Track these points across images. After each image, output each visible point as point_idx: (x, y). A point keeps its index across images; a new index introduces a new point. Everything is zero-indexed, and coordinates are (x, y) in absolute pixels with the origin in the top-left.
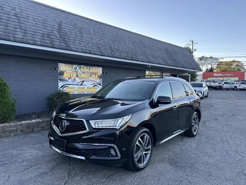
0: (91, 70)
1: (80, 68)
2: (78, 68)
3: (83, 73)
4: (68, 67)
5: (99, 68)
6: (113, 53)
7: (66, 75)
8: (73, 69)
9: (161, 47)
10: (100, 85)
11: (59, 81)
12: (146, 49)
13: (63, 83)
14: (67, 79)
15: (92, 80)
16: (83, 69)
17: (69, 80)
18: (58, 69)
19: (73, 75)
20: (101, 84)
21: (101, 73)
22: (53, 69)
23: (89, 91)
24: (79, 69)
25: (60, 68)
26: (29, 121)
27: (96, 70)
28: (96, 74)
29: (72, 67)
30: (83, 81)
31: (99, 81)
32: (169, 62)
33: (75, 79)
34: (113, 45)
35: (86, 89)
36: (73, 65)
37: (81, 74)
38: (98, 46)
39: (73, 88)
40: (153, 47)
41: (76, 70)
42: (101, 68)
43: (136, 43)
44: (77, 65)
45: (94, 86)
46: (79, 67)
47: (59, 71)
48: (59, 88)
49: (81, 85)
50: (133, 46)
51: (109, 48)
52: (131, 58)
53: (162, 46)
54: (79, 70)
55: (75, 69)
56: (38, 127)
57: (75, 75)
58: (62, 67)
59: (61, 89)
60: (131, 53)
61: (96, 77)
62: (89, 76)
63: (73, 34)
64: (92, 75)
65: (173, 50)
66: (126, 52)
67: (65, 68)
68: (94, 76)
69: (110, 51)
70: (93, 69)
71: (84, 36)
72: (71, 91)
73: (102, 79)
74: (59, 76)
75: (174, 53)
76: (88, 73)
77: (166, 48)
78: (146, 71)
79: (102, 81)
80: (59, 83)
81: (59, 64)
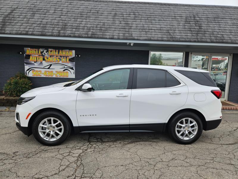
0: (60, 53)
2: (45, 52)
4: (34, 51)
5: (71, 51)
6: (62, 31)
7: (32, 59)
8: (40, 52)
10: (72, 69)
11: (25, 64)
13: (29, 66)
14: (33, 62)
15: (62, 63)
16: (51, 53)
17: (35, 63)
19: (39, 59)
20: (74, 68)
21: (74, 56)
22: (21, 53)
23: (58, 75)
24: (46, 52)
25: (26, 53)
27: (67, 53)
28: (66, 57)
29: (38, 51)
30: (51, 65)
31: (70, 64)
33: (41, 63)
34: (72, 22)
35: (54, 72)
36: (39, 49)
37: (48, 57)
38: (45, 26)
39: (40, 71)
41: (43, 54)
42: (74, 51)
44: (44, 49)
45: (64, 70)
46: (46, 50)
47: (25, 55)
48: (25, 71)
49: (49, 68)
51: (61, 26)
52: (90, 36)
54: (46, 54)
55: (42, 53)
57: (42, 59)
58: (28, 51)
60: (99, 28)
61: (66, 61)
62: (57, 59)
63: (22, 17)
64: (62, 58)
65: (214, 15)
66: (89, 28)
67: (31, 52)
68: (64, 60)
69: (59, 29)
70: (63, 52)
71: (35, 17)
72: (38, 74)
73: (74, 63)
74: (25, 59)
75: (213, 19)
76: (56, 56)
77: (194, 14)
78: (150, 51)
79: (75, 65)
80: (25, 66)
81: (25, 49)
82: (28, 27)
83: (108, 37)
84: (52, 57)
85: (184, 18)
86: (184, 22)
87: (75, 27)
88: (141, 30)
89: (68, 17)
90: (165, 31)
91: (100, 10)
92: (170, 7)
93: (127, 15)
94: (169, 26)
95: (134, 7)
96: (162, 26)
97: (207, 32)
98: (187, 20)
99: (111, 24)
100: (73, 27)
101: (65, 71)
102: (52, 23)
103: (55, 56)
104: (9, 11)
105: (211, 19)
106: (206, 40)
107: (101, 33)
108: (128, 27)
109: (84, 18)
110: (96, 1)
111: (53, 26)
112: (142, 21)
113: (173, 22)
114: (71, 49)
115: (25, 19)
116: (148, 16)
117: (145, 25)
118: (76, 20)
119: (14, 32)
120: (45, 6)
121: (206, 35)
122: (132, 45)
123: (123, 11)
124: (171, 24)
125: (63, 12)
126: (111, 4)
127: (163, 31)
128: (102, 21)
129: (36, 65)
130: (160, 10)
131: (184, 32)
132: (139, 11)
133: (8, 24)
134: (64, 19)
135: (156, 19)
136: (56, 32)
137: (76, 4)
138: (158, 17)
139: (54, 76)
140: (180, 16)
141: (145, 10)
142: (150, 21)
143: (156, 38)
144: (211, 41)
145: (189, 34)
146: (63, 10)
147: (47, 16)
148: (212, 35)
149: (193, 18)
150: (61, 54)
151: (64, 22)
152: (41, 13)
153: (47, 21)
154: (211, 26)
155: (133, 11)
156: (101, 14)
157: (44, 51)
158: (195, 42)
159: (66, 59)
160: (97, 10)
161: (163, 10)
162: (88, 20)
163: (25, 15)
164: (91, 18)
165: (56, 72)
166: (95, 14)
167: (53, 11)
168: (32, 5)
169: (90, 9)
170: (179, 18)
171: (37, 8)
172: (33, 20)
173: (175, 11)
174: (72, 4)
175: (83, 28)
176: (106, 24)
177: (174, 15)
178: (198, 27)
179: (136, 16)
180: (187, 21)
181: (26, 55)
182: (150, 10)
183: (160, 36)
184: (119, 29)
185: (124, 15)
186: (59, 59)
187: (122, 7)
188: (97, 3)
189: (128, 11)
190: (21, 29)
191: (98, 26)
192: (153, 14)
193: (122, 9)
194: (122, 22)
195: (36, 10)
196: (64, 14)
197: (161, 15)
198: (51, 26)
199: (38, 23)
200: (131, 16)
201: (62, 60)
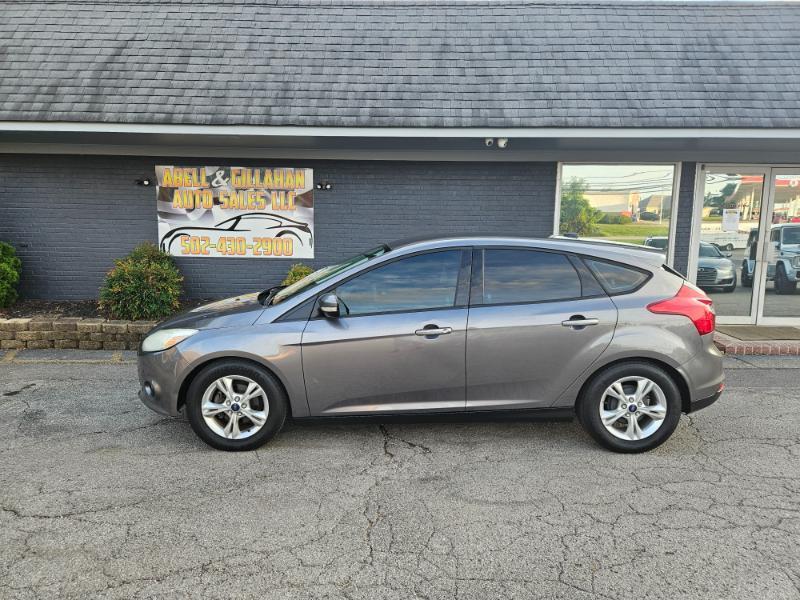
0: (266, 179)
1: (227, 175)
2: (219, 177)
3: (237, 190)
4: (186, 175)
5: (302, 171)
6: (275, 110)
7: (180, 200)
8: (203, 179)
10: (304, 228)
11: (159, 218)
13: (170, 224)
14: (184, 211)
15: (273, 212)
16: (239, 179)
17: (190, 215)
18: (156, 183)
19: (201, 200)
20: (311, 227)
21: (309, 187)
23: (261, 249)
24: (224, 178)
25: (161, 179)
27: (289, 177)
28: (287, 192)
29: (199, 175)
30: (238, 219)
31: (299, 215)
33: (209, 212)
35: (250, 242)
36: (202, 169)
37: (229, 194)
38: (223, 93)
39: (206, 239)
41: (214, 184)
42: (309, 173)
44: (217, 168)
45: (279, 235)
46: (223, 172)
47: (157, 188)
48: (161, 237)
49: (232, 229)
54: (223, 182)
55: (209, 179)
57: (211, 201)
58: (167, 175)
59: (167, 241)
60: (391, 95)
61: (287, 204)
62: (258, 199)
63: (148, 67)
64: (273, 196)
65: (781, 33)
66: (360, 96)
67: (176, 177)
68: (279, 200)
69: (269, 102)
70: (276, 176)
71: (190, 68)
72: (198, 249)
73: (312, 209)
74: (159, 203)
75: (780, 48)
76: (256, 190)
77: (714, 34)
78: (559, 165)
79: (312, 216)
80: (159, 224)
81: (159, 169)
82: (172, 100)
83: (423, 121)
84: (241, 192)
85: (679, 48)
86: (680, 63)
87: (317, 94)
88: (532, 95)
89: (292, 62)
90: (612, 95)
91: (395, 34)
92: (628, 12)
93: (484, 49)
94: (626, 78)
95: (507, 19)
96: (603, 78)
97: (761, 95)
98: (690, 55)
99: (430, 79)
100: (310, 94)
101: (282, 237)
102: (245, 85)
103: (252, 190)
104: (111, 51)
105: (772, 48)
106: (756, 119)
107: (401, 110)
108: (487, 88)
109: (341, 63)
110: (380, 7)
111: (249, 94)
112: (535, 63)
113: (640, 62)
114: (299, 164)
115: (161, 75)
116: (555, 48)
117: (546, 79)
118: (318, 70)
119: (130, 116)
120: (218, 31)
121: (755, 104)
122: (502, 144)
123: (467, 33)
124: (635, 71)
125: (275, 47)
126: (427, 11)
127: (605, 95)
128: (400, 71)
129: (193, 219)
130: (595, 25)
131: (681, 95)
132: (520, 33)
133: (107, 90)
134: (280, 70)
135: (580, 55)
136: (256, 111)
137: (315, 18)
138: (588, 48)
139: (250, 254)
140: (665, 41)
141: (542, 26)
142: (561, 63)
143: (583, 121)
144: (773, 123)
145: (696, 103)
146: (278, 40)
147: (226, 61)
148: (776, 104)
149: (708, 48)
150: (271, 180)
151: (280, 78)
152: (207, 53)
153: (227, 77)
154: (772, 70)
155: (502, 33)
156: (398, 48)
157: (217, 173)
158: (719, 127)
159: (286, 197)
160: (384, 34)
161: (603, 26)
162: (356, 70)
163: (159, 60)
164: (367, 63)
165: (255, 240)
166: (375, 48)
167: (245, 46)
168: (178, 30)
169: (361, 34)
170: (659, 48)
171: (194, 38)
172: (185, 76)
173: (645, 26)
174: (304, 18)
175: (341, 95)
176: (415, 80)
177: (642, 41)
178: (727, 78)
179: (515, 48)
180: (687, 59)
181: (161, 188)
182: (560, 26)
183: (598, 112)
184: (458, 96)
185: (475, 49)
186: (262, 197)
187: (466, 19)
188: (384, 13)
189: (485, 33)
190: (152, 108)
191: (390, 87)
192: (570, 41)
193: (464, 27)
194: (468, 71)
195: (191, 45)
196: (278, 55)
197: (597, 41)
198: (241, 93)
199: (203, 85)
200: (497, 48)
201: (273, 199)
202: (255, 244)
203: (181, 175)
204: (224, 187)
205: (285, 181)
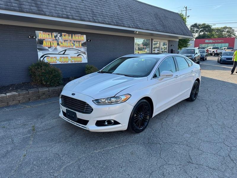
0: (73, 37)
1: (61, 36)
2: (58, 36)
3: (65, 41)
4: (47, 35)
5: (83, 36)
6: (94, 18)
7: (46, 44)
8: (53, 37)
9: (150, 11)
10: (84, 53)
11: (38, 50)
12: (135, 14)
13: (42, 53)
14: (47, 48)
15: (76, 48)
16: (65, 37)
17: (49, 49)
18: (36, 38)
19: (53, 44)
20: (86, 53)
21: (85, 41)
22: (30, 37)
23: (73, 60)
24: (60, 36)
25: (38, 36)
26: (3, 95)
27: (80, 37)
28: (79, 42)
29: (52, 35)
30: (65, 50)
31: (83, 49)
32: (159, 28)
33: (56, 49)
34: (95, 9)
35: (69, 58)
36: (53, 33)
37: (62, 42)
38: (77, 10)
39: (55, 58)
40: (141, 12)
41: (57, 38)
42: (85, 36)
43: (122, 7)
44: (58, 33)
46: (60, 35)
47: (37, 39)
48: (39, 58)
49: (64, 54)
50: (119, 10)
51: (90, 13)
52: (116, 23)
53: (152, 10)
54: (60, 38)
55: (56, 37)
56: (13, 101)
57: (56, 44)
58: (41, 35)
59: (42, 59)
60: (117, 17)
61: (79, 46)
62: (71, 44)
64: (75, 43)
66: (110, 16)
67: (44, 36)
69: (91, 15)
70: (76, 37)
72: (53, 61)
73: (86, 47)
74: (38, 45)
75: (165, 18)
76: (70, 41)
77: (156, 13)
78: (135, 38)
79: (86, 50)
80: (38, 53)
81: (37, 32)
82: (64, 10)
84: (66, 41)
86: (155, 18)
87: (101, 15)
88: (140, 22)
90: (151, 24)
94: (151, 20)
99: (121, 14)
101: (79, 56)
102: (82, 8)
107: (121, 22)
108: (132, 18)
109: (101, 6)
111: (84, 11)
113: (151, 17)
114: (82, 33)
117: (140, 18)
128: (114, 11)
129: (51, 51)
134: (88, 5)
136: (90, 18)
139: (70, 62)
145: (161, 27)
148: (169, 29)
149: (157, 16)
151: (89, 8)
153: (75, 5)
157: (58, 35)
159: (79, 44)
161: (141, 7)
162: (105, 9)
164: (106, 7)
165: (71, 57)
170: (151, 14)
175: (107, 16)
176: (118, 14)
190: (60, 12)
191: (115, 15)
194: (127, 14)
200: (128, 9)
201: (76, 44)
202: (71, 59)
203: (45, 35)
204: (60, 39)
205: (78, 38)
